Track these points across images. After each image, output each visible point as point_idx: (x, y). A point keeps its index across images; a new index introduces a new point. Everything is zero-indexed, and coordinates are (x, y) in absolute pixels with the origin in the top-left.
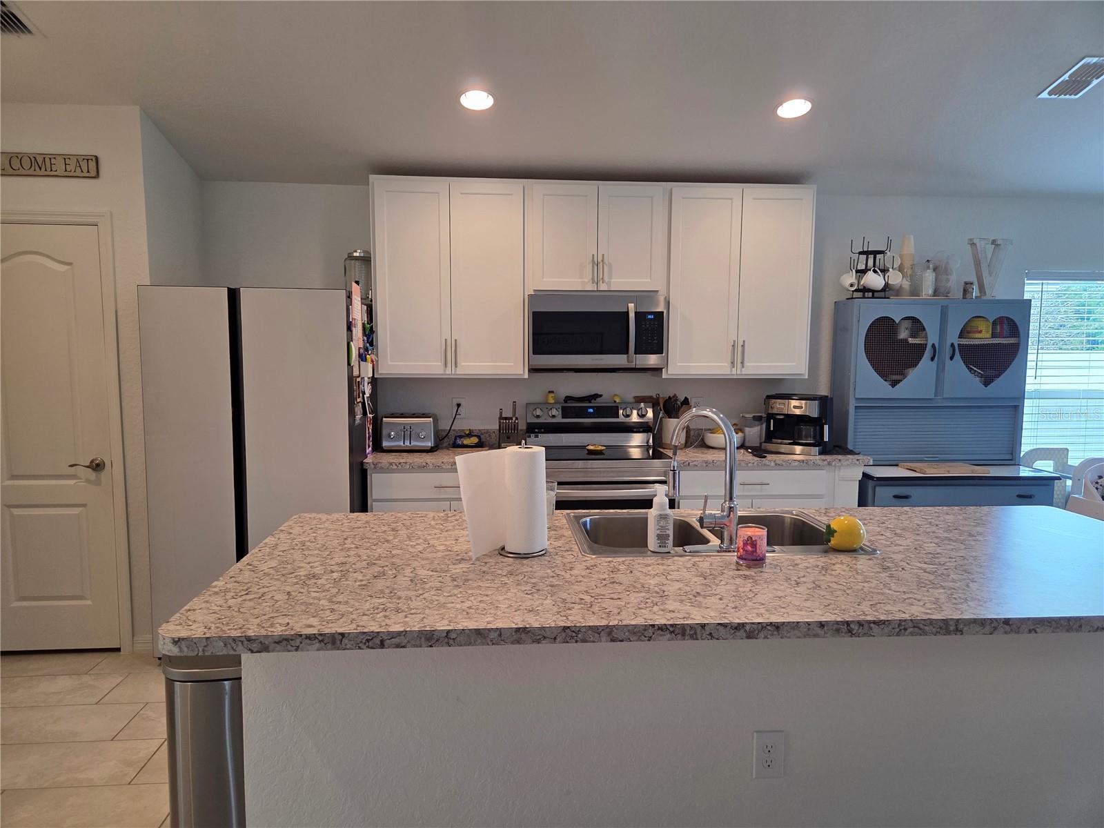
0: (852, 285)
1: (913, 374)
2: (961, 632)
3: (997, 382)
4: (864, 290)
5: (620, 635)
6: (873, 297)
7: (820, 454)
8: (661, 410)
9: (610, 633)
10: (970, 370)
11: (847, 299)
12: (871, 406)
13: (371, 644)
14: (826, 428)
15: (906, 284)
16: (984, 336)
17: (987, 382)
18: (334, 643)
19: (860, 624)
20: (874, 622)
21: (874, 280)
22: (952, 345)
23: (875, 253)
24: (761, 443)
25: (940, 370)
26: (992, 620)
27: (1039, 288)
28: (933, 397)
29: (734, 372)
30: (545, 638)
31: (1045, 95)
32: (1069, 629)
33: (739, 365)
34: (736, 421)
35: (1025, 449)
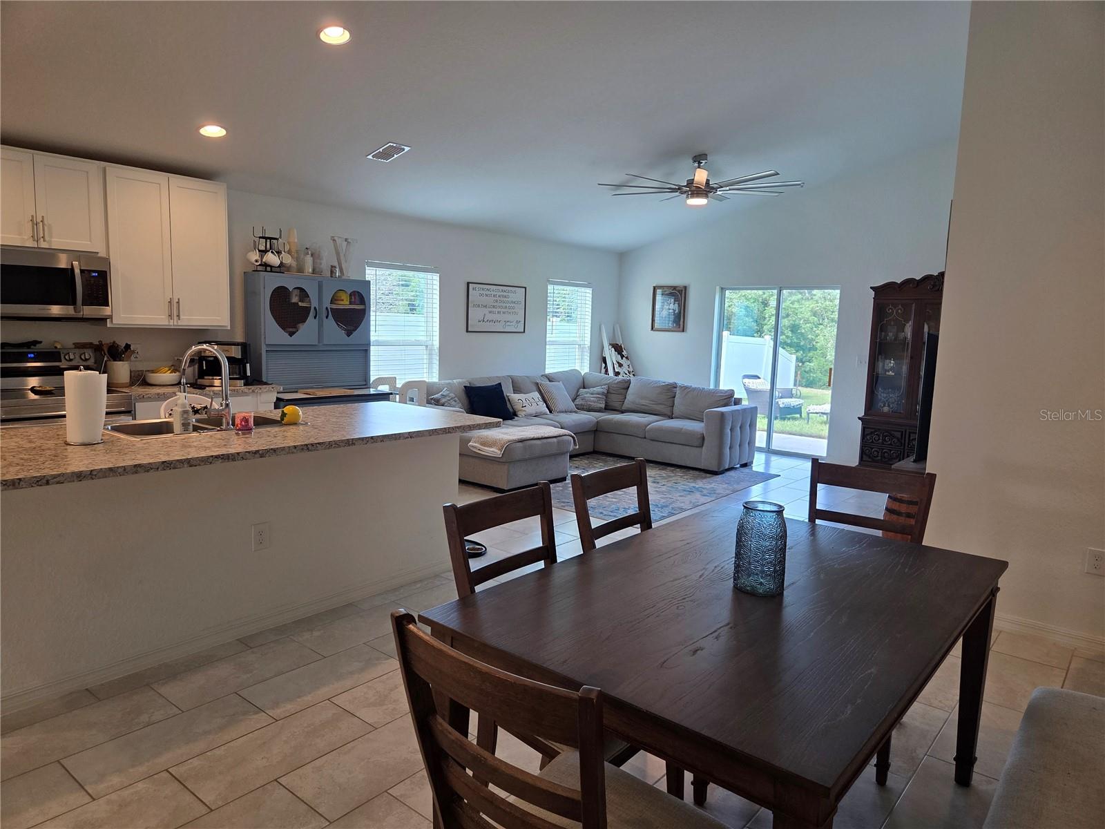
0: (257, 261)
1: (303, 328)
2: (354, 444)
3: (355, 333)
4: (266, 265)
5: (194, 463)
6: (271, 271)
7: (245, 385)
8: (105, 354)
9: (189, 463)
10: (338, 324)
11: (254, 271)
12: (275, 350)
13: (40, 483)
14: (248, 365)
15: (294, 264)
16: (345, 303)
17: (349, 334)
18: (14, 485)
19: (312, 445)
20: (318, 443)
21: (272, 258)
22: (327, 308)
23: (271, 239)
24: (196, 380)
25: (321, 326)
26: (366, 438)
27: (374, 272)
28: (317, 344)
29: (171, 324)
30: (152, 469)
31: (370, 157)
32: (396, 439)
33: (175, 318)
34: (171, 364)
35: (372, 379)
